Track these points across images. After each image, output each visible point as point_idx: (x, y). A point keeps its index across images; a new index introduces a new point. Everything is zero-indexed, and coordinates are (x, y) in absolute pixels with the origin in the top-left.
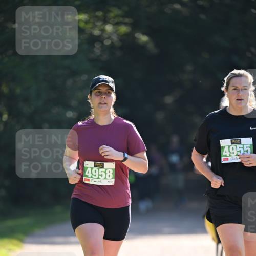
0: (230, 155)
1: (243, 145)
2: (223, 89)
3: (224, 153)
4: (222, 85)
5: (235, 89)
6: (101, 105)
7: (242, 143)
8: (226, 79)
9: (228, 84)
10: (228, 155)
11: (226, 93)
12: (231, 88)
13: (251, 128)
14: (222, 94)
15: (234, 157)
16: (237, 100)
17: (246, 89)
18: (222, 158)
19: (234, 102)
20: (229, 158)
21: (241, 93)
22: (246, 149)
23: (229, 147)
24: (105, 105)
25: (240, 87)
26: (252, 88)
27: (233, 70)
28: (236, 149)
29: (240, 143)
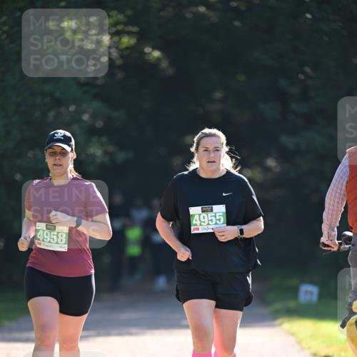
0: (201, 225)
1: (215, 213)
2: (193, 149)
3: (194, 222)
4: (192, 146)
5: (206, 150)
6: (55, 167)
7: (214, 211)
8: (195, 139)
9: (198, 144)
10: (198, 224)
11: (196, 155)
12: (201, 149)
13: (224, 194)
14: (192, 155)
15: (205, 227)
16: (209, 162)
17: (217, 150)
18: (192, 228)
19: (205, 164)
20: (200, 227)
21: (212, 155)
22: (218, 218)
23: (200, 215)
24: (60, 168)
25: (211, 148)
26: (226, 149)
27: (204, 129)
28: (207, 217)
29: (212, 211)
